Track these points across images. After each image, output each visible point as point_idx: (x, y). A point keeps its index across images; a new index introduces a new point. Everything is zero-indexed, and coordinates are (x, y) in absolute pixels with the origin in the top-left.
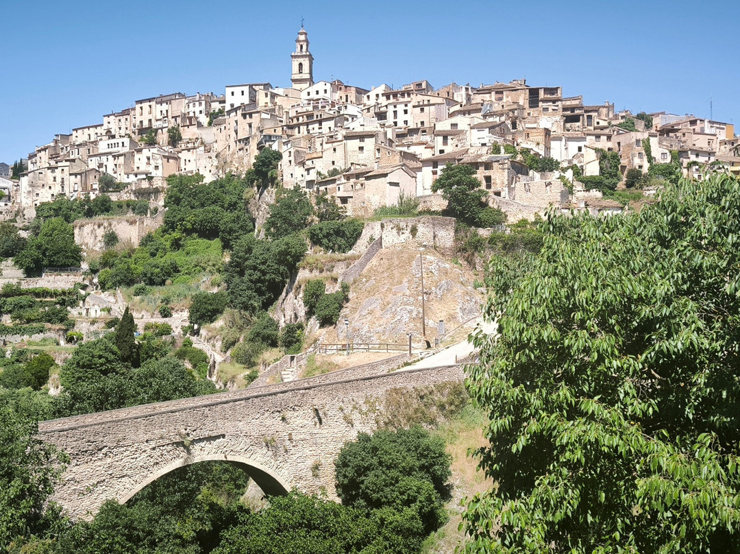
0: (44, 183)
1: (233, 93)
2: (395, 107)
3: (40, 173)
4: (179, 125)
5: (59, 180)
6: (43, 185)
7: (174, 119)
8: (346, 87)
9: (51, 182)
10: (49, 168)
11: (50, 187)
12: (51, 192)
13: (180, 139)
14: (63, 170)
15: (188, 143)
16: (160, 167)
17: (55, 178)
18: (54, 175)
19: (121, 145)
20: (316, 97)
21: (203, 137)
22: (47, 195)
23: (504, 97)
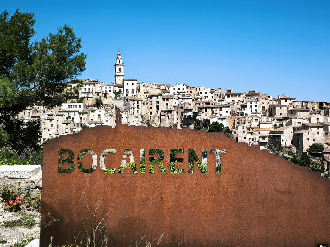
0: (45, 127)
1: (128, 84)
2: (251, 103)
3: (43, 122)
4: (100, 97)
5: (55, 126)
6: (45, 129)
7: (97, 94)
8: (190, 87)
9: (49, 127)
10: (48, 120)
11: (49, 130)
12: (50, 132)
13: (102, 104)
14: (58, 121)
15: (107, 106)
16: (109, 120)
17: (52, 125)
18: (52, 123)
19: (78, 107)
20: (179, 91)
21: (116, 104)
22: (46, 134)
23: (309, 105)
